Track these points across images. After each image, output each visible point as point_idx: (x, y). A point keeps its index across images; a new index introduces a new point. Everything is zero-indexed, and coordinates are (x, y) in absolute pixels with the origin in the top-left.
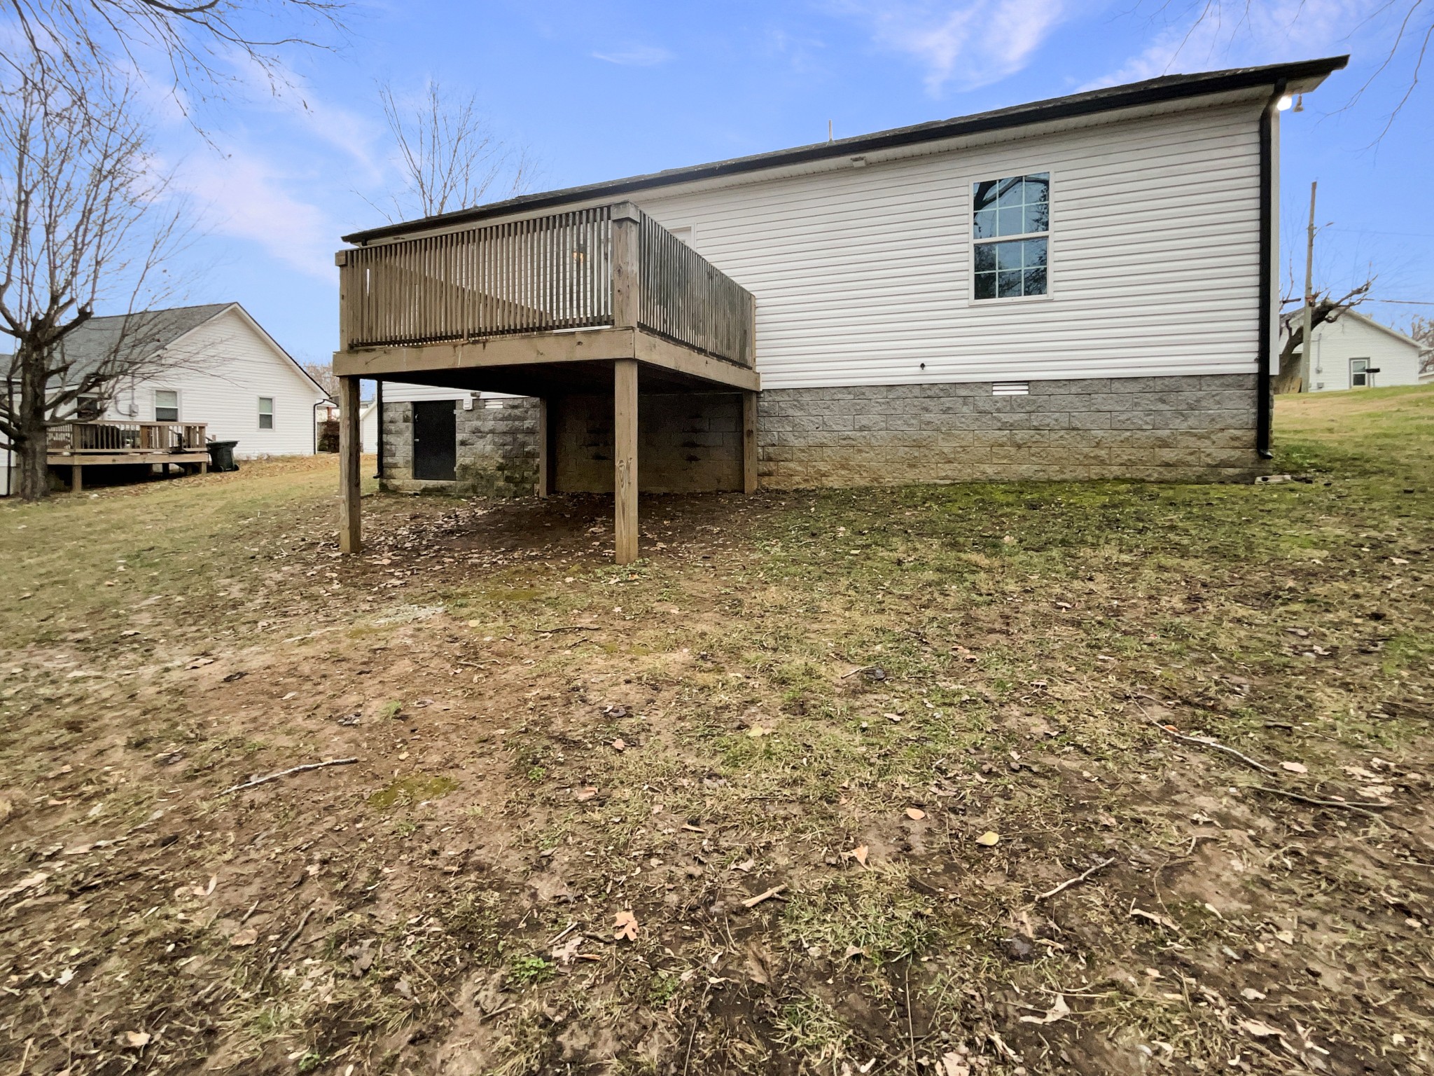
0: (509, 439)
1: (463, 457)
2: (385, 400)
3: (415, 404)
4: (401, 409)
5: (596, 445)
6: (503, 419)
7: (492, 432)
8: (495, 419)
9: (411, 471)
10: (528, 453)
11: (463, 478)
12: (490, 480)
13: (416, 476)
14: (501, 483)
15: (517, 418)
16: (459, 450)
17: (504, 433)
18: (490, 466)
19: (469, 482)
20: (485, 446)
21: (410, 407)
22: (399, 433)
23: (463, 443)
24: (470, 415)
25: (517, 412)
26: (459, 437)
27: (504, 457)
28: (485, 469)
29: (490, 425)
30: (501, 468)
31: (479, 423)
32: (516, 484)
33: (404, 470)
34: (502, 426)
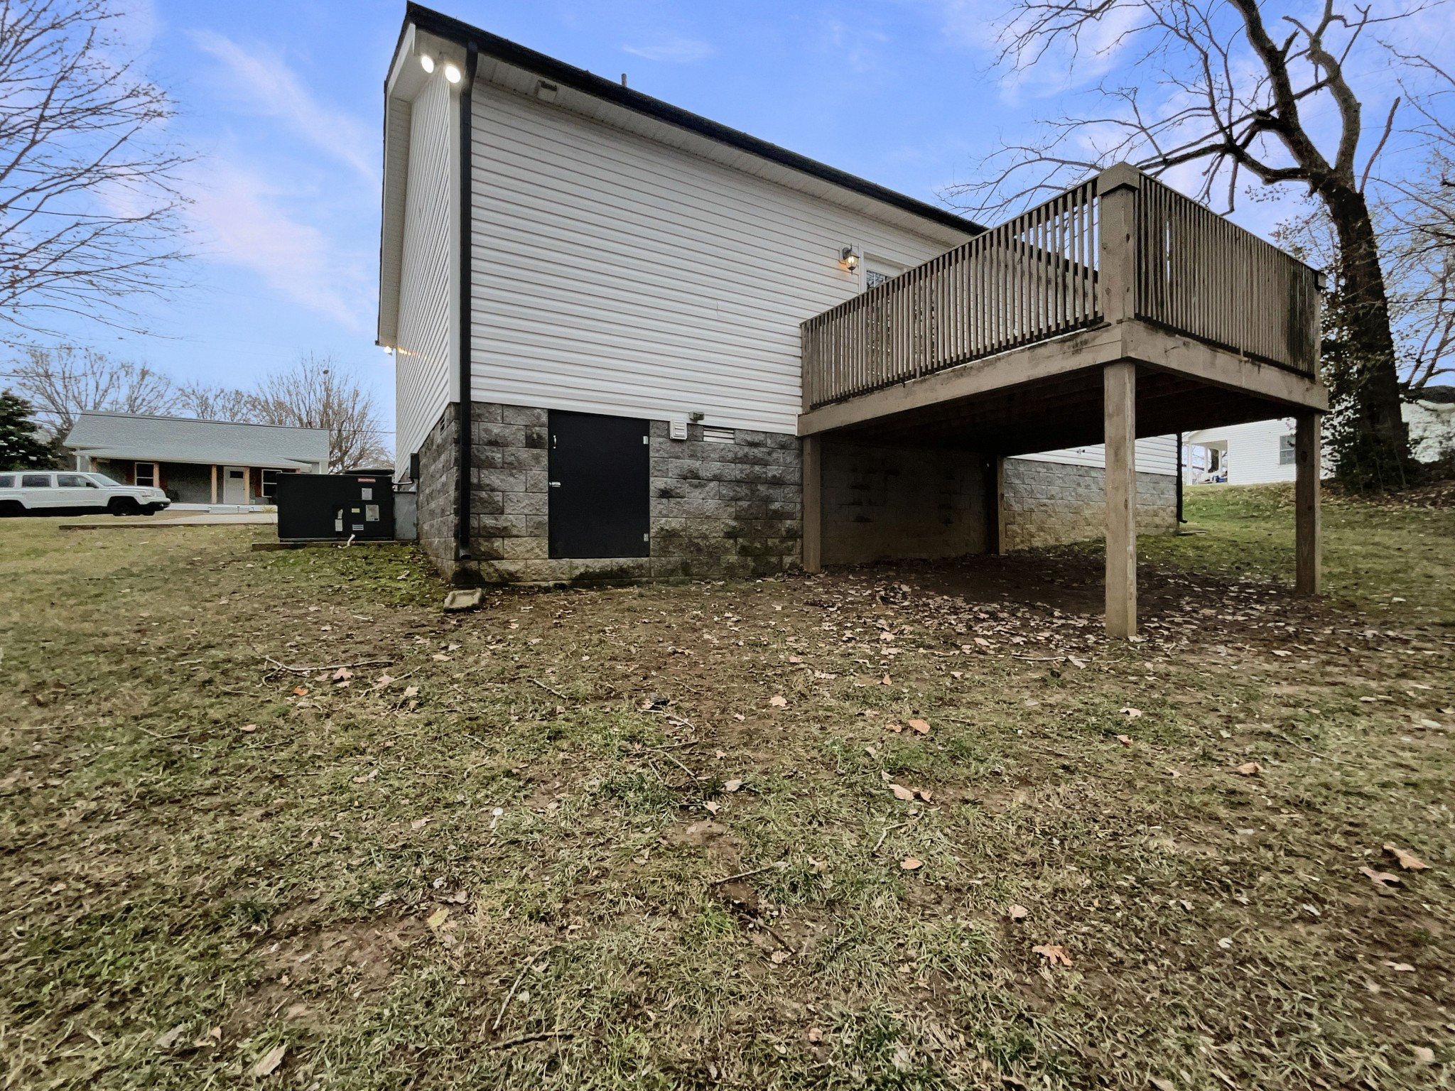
0: (743, 491)
1: (662, 517)
2: (476, 395)
3: (552, 413)
4: (521, 420)
5: (859, 504)
6: (736, 460)
7: (717, 478)
8: (722, 459)
9: (545, 543)
10: (776, 512)
11: (664, 551)
12: (714, 554)
13: (553, 554)
14: (733, 558)
15: (756, 461)
16: (656, 506)
17: (738, 482)
18: (715, 531)
19: (676, 558)
20: (704, 500)
21: (545, 419)
22: (512, 467)
23: (665, 494)
24: (678, 449)
25: (757, 452)
26: (656, 483)
27: (736, 519)
28: (705, 537)
29: (715, 467)
30: (732, 534)
31: (696, 464)
32: (756, 558)
33: (530, 543)
34: (735, 471)
